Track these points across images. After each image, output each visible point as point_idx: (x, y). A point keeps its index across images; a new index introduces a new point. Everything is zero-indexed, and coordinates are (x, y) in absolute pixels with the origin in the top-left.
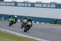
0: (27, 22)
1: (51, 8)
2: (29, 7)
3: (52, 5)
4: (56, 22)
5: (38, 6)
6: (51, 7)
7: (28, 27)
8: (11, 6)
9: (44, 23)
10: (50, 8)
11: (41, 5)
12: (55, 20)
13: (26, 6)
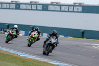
0: (49, 37)
1: (75, 12)
3: (77, 7)
4: (83, 34)
5: (54, 9)
6: (75, 10)
7: (51, 47)
8: (9, 9)
10: (73, 12)
11: (58, 8)
12: (81, 31)
13: (34, 10)
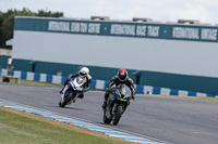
2: (153, 37)
9: (204, 95)
